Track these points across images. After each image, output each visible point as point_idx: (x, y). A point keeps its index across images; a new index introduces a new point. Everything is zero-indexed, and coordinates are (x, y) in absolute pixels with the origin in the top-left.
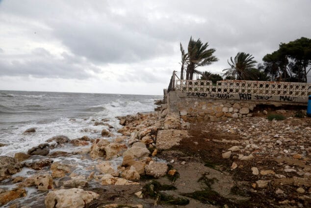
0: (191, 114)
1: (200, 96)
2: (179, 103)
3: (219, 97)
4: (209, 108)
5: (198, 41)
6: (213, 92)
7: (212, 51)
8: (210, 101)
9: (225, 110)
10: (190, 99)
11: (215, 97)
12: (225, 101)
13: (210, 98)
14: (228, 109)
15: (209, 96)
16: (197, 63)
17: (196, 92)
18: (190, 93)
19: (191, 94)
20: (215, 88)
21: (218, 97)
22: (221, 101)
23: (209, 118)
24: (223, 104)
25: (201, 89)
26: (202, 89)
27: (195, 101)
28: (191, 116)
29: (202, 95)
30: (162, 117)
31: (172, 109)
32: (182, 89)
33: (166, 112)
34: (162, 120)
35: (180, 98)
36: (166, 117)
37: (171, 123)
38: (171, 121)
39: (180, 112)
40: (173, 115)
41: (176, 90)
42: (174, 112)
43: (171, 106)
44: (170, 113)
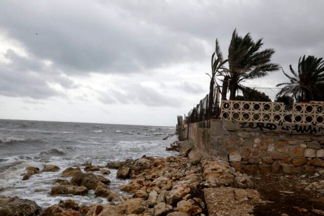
0: (248, 160)
1: (264, 129)
2: (227, 139)
3: (298, 131)
4: (280, 150)
5: (247, 36)
6: (288, 122)
7: (268, 53)
8: (282, 137)
9: (309, 153)
10: (246, 134)
11: (290, 131)
12: (308, 139)
13: (282, 133)
14: (316, 153)
15: (279, 129)
16: (242, 74)
17: (257, 121)
18: (246, 123)
19: (247, 125)
20: (291, 115)
21: (295, 131)
22: (301, 137)
23: (281, 167)
24: (305, 142)
25: (265, 117)
26: (267, 116)
27: (255, 137)
28: (249, 164)
29: (267, 127)
30: (193, 164)
31: (215, 151)
32: (231, 116)
33: (200, 155)
34: (196, 170)
35: (228, 131)
36: (204, 165)
37: (219, 175)
38: (218, 171)
39: (228, 155)
40: (218, 160)
41: (221, 118)
42: (219, 156)
43: (212, 144)
44: (212, 158)
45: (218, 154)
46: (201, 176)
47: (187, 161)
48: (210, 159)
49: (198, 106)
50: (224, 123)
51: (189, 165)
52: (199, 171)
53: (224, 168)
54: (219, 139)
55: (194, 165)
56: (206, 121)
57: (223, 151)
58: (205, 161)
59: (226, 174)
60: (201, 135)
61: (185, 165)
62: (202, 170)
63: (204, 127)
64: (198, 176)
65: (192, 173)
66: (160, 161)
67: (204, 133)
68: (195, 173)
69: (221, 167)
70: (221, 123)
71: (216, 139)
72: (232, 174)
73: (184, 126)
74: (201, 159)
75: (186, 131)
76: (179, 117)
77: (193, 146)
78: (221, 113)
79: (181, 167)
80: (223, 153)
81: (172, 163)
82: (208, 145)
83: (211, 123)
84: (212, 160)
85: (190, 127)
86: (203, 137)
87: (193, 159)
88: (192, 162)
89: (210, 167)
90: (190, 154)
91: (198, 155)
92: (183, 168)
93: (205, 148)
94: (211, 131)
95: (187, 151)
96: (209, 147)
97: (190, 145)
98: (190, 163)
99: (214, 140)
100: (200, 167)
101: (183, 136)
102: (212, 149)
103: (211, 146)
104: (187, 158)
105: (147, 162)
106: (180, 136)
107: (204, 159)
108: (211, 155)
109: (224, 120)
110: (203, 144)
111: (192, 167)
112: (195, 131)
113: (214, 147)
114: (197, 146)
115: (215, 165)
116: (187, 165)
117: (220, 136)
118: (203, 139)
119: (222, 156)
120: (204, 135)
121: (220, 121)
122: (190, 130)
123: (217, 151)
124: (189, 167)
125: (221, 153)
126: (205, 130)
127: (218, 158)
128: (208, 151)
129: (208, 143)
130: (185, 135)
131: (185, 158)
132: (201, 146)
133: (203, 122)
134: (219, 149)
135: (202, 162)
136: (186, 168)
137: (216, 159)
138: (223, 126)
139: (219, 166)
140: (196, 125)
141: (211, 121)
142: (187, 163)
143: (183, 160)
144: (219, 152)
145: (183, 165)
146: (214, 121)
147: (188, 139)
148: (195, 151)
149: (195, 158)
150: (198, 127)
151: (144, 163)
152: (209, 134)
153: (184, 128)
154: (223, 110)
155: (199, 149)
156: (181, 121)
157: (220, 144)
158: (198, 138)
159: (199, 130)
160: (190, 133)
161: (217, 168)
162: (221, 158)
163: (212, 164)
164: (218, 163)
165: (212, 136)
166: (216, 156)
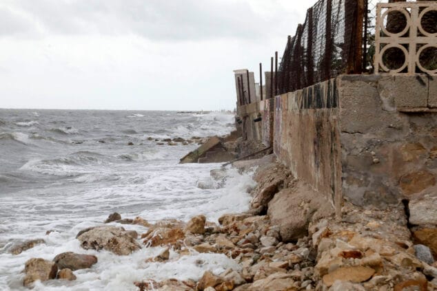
30: (280, 239)
31: (354, 188)
32: (412, 59)
33: (306, 206)
34: (291, 257)
35: (402, 113)
36: (319, 239)
37: (367, 272)
38: (367, 259)
39: (406, 202)
40: (368, 222)
41: (377, 68)
42: (371, 206)
43: (345, 165)
44: (346, 214)
45: (368, 199)
46: (307, 278)
47: (262, 227)
48: (338, 218)
50: (389, 85)
51: (267, 242)
52: (301, 263)
53: (388, 249)
54: (370, 142)
55: (286, 242)
57: (386, 189)
58: (323, 225)
59: (396, 268)
60: (311, 136)
61: (255, 244)
62: (312, 259)
63: (320, 106)
64: (296, 279)
65: (276, 270)
66: (167, 230)
67: (319, 126)
68: (287, 268)
69: (376, 245)
70: (377, 85)
71: (358, 144)
72: (420, 269)
73: (257, 104)
74: (308, 223)
75: (266, 123)
76: (241, 76)
77: (288, 176)
78: (377, 50)
79: (242, 250)
80: (387, 194)
81: (212, 235)
82: (333, 168)
83: (340, 89)
84: (347, 221)
85: (277, 109)
86: (317, 141)
87: (281, 219)
88: (278, 230)
89: (337, 248)
90: (275, 204)
91: (302, 204)
92: (247, 254)
93: (325, 178)
94: (341, 117)
95: (265, 192)
96: (335, 175)
97: (276, 172)
98: (273, 236)
99: (351, 149)
100: (307, 249)
101: (255, 143)
102: (344, 182)
103: (343, 172)
104: (265, 218)
105: (120, 236)
106: (246, 142)
107: (318, 220)
108: (342, 205)
109: (384, 75)
110: (318, 167)
111: (277, 248)
112: (292, 122)
113: (351, 175)
114: (299, 176)
115: (357, 238)
116: (261, 244)
117: (374, 134)
118: (318, 146)
119: (382, 204)
120: (319, 135)
121: (372, 79)
122: (279, 120)
123: (363, 189)
124: (266, 251)
125: (379, 194)
126: (323, 114)
127: (368, 212)
128: (333, 189)
129: (332, 160)
130: (261, 136)
131: (258, 217)
132: (313, 173)
133: (315, 87)
134: (370, 179)
135: (311, 228)
136: (258, 253)
137: (362, 216)
138: (383, 98)
139: (369, 240)
140: (294, 99)
141: (340, 81)
142: (260, 237)
143: (250, 224)
144: (372, 191)
145: (248, 241)
146: (352, 81)
147: (272, 152)
148: (290, 193)
149: (290, 216)
150: (301, 108)
151: (109, 242)
152: (333, 129)
153: (260, 115)
154: (384, 40)
155: (305, 184)
156: (247, 91)
157: (374, 163)
158: (301, 145)
159: (303, 118)
160: (278, 130)
161: (364, 248)
162: (380, 213)
163: (347, 234)
164: (368, 230)
165: (344, 134)
166: (360, 206)
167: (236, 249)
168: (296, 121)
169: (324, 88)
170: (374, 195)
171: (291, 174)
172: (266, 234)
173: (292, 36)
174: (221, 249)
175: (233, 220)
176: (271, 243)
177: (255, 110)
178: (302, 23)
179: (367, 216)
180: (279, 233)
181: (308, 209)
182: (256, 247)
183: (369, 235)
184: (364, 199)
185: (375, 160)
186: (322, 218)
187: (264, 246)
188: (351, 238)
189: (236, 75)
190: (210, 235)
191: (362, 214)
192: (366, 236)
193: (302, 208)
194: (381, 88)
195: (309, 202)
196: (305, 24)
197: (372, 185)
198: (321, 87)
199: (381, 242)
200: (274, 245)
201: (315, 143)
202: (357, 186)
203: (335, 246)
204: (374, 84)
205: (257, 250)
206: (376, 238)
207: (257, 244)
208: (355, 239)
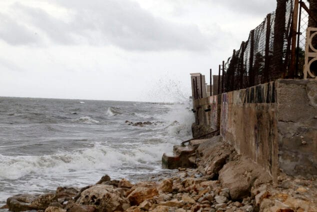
30: (230, 198)
31: (288, 162)
33: (249, 174)
36: (261, 199)
40: (298, 188)
41: (305, 75)
42: (300, 176)
43: (281, 145)
44: (281, 181)
45: (298, 171)
47: (216, 189)
48: (275, 184)
49: (244, 46)
50: (314, 87)
51: (220, 200)
53: (314, 209)
54: (300, 129)
55: (234, 201)
56: (264, 86)
57: (311, 164)
58: (263, 189)
60: (252, 122)
63: (261, 101)
66: (146, 189)
67: (259, 116)
69: (305, 205)
70: (306, 88)
71: (291, 130)
73: (207, 99)
74: (251, 186)
75: (214, 113)
76: (196, 77)
77: (232, 152)
78: (306, 62)
79: (201, 205)
80: (312, 168)
81: (178, 194)
82: (271, 147)
83: (278, 89)
84: (282, 186)
85: (223, 103)
86: (257, 127)
87: (230, 184)
88: (228, 191)
89: (275, 206)
90: (224, 173)
91: (246, 173)
92: (205, 209)
93: (263, 154)
94: (278, 110)
95: (216, 163)
96: (273, 153)
97: (223, 148)
98: (225, 196)
99: (285, 134)
100: (251, 206)
101: (205, 127)
102: (280, 158)
103: (279, 150)
104: (217, 183)
105: (112, 192)
106: (199, 126)
107: (259, 185)
108: (278, 175)
109: (311, 80)
110: (258, 146)
111: (228, 205)
112: (236, 112)
113: (285, 152)
114: (241, 152)
115: (290, 199)
116: (215, 201)
117: (303, 123)
118: (258, 131)
119: (308, 175)
120: (259, 123)
121: (302, 83)
122: (225, 111)
123: (294, 164)
124: (220, 207)
125: (306, 167)
126: (263, 107)
127: (298, 180)
128: (271, 162)
129: (270, 141)
130: (210, 122)
131: (211, 181)
132: (253, 150)
133: (257, 88)
134: (300, 156)
135: (254, 191)
136: (214, 208)
137: (293, 183)
138: (310, 97)
139: (299, 201)
140: (238, 96)
141: (278, 83)
142: (215, 196)
143: (207, 186)
144: (301, 165)
145: (206, 199)
146: (287, 84)
147: (219, 134)
148: (236, 164)
149: (237, 181)
150: (245, 102)
151: (104, 196)
152: (271, 118)
153: (209, 106)
154: (311, 55)
155: (247, 158)
156: (200, 89)
157: (302, 144)
158: (244, 130)
159: (246, 110)
160: (225, 118)
161: (295, 207)
162: (307, 182)
163: (283, 196)
164: (298, 193)
165: (281, 122)
166: (292, 176)
167: (198, 204)
168: (240, 112)
169: (265, 89)
170: (302, 168)
171: (235, 150)
172: (219, 194)
173: (237, 50)
174: (186, 204)
175: (193, 183)
176: (223, 201)
177: (206, 103)
178: (245, 41)
179: (297, 183)
180: (229, 194)
181: (250, 176)
182: (211, 204)
183: (299, 198)
184: (295, 171)
185: (303, 142)
186: (262, 184)
187: (218, 203)
188: (286, 199)
189: (192, 77)
190: (176, 193)
191: (293, 182)
192: (296, 198)
193: (246, 176)
194: (309, 89)
195: (251, 172)
196: (247, 42)
197: (301, 160)
198: (262, 87)
199: (308, 203)
200: (226, 202)
201: (256, 128)
202: (290, 161)
203: (273, 205)
204: (304, 86)
205: (213, 206)
206: (304, 200)
207: (212, 201)
208: (288, 200)
